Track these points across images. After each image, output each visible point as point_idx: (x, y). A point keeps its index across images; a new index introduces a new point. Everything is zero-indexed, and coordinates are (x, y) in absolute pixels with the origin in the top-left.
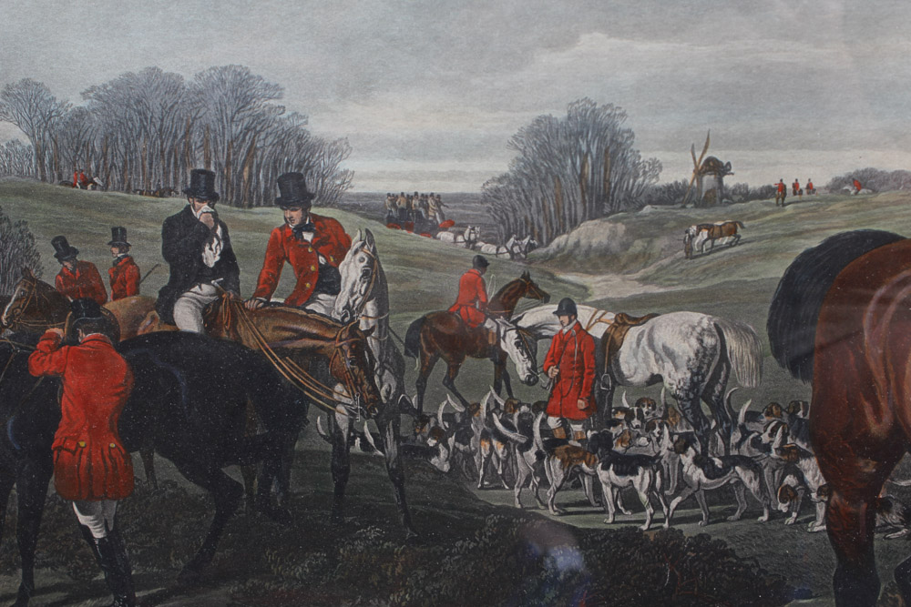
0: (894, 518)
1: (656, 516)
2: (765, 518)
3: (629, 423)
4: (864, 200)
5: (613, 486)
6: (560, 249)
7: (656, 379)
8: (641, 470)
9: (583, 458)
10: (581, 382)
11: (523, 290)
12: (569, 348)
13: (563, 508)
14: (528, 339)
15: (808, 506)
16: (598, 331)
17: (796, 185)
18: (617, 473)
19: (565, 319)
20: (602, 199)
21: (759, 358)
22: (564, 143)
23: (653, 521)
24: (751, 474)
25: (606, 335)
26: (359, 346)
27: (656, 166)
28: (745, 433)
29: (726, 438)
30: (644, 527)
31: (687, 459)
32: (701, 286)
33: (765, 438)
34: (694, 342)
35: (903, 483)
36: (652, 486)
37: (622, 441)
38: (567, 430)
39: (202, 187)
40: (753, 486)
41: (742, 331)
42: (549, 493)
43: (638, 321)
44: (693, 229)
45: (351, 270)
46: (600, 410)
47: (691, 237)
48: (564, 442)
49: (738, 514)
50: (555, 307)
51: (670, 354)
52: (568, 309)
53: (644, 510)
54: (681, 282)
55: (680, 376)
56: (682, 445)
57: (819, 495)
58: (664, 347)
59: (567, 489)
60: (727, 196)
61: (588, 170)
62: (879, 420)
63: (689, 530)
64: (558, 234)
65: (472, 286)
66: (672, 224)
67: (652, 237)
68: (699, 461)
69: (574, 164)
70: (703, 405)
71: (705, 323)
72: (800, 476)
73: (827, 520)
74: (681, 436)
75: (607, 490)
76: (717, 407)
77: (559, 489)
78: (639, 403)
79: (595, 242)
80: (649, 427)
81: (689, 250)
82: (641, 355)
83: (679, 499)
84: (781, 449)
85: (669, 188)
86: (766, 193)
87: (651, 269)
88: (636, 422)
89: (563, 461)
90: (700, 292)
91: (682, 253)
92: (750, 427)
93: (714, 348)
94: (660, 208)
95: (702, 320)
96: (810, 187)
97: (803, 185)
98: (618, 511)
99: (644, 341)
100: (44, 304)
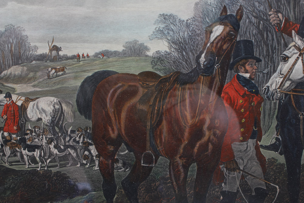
0: (120, 165)
1: (43, 165)
2: (79, 165)
3: (31, 134)
4: (105, 60)
5: (27, 156)
6: (5, 75)
7: (40, 119)
8: (36, 150)
9: (17, 146)
10: (14, 121)
12: (10, 109)
13: (11, 163)
15: (93, 161)
16: (19, 103)
17: (83, 55)
18: (29, 151)
19: (8, 99)
20: (18, 59)
21: (74, 113)
22: (4, 39)
23: (41, 167)
24: (73, 151)
25: (22, 104)
27: (36, 48)
28: (71, 138)
29: (64, 139)
30: (39, 169)
31: (52, 146)
32: (53, 88)
33: (77, 139)
34: (52, 107)
35: (122, 153)
36: (40, 155)
37: (30, 140)
38: (11, 137)
40: (75, 155)
41: (68, 103)
42: (6, 158)
43: (33, 100)
44: (50, 69)
46: (21, 130)
47: (49, 72)
48: (10, 141)
49: (70, 164)
50: (4, 95)
51: (44, 111)
52: (8, 96)
53: (38, 163)
54: (47, 87)
55: (48, 118)
56: (50, 141)
57: (96, 158)
58: (42, 109)
59: (12, 157)
60: (61, 58)
61: (13, 49)
62: (114, 133)
63: (54, 170)
64: (4, 70)
66: (42, 67)
67: (36, 71)
68: (55, 147)
69: (8, 46)
70: (56, 128)
71: (55, 101)
72: (89, 151)
73: (99, 166)
74: (49, 138)
75: (25, 157)
76: (61, 129)
77: (9, 157)
78: (35, 127)
79: (17, 73)
80: (38, 136)
81: (49, 76)
82: (34, 111)
83: (50, 160)
84: (83, 143)
85: (41, 55)
86: (73, 57)
87: (36, 82)
88: (34, 134)
89: (10, 147)
90: (53, 90)
91: (46, 77)
92: (72, 135)
93: (59, 109)
94: (38, 62)
95: (54, 99)
96: (88, 55)
97: (85, 55)
98: (30, 164)
99: (35, 107)
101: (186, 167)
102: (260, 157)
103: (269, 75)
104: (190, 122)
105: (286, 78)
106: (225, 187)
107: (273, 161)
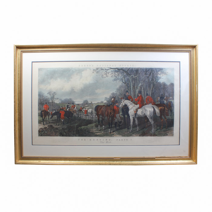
0: (100, 118)
2: (95, 119)
4: (98, 104)
6: (85, 106)
10: (86, 112)
11: (84, 108)
13: (85, 118)
14: (84, 110)
16: (87, 110)
20: (87, 104)
23: (90, 119)
26: (76, 111)
29: (93, 115)
34: (91, 110)
36: (89, 117)
39: (69, 104)
41: (93, 110)
43: (89, 109)
44: (91, 105)
45: (76, 107)
46: (87, 114)
49: (93, 118)
62: (99, 114)
65: (81, 108)
70: (92, 113)
72: (96, 116)
73: (97, 118)
74: (91, 115)
75: (87, 117)
78: (89, 113)
82: (89, 111)
94: (89, 104)
97: (95, 103)
100: (61, 109)
101: (109, 118)
102: (120, 116)
103: (120, 105)
104: (110, 112)
105: (122, 105)
106: (115, 121)
107: (122, 117)
